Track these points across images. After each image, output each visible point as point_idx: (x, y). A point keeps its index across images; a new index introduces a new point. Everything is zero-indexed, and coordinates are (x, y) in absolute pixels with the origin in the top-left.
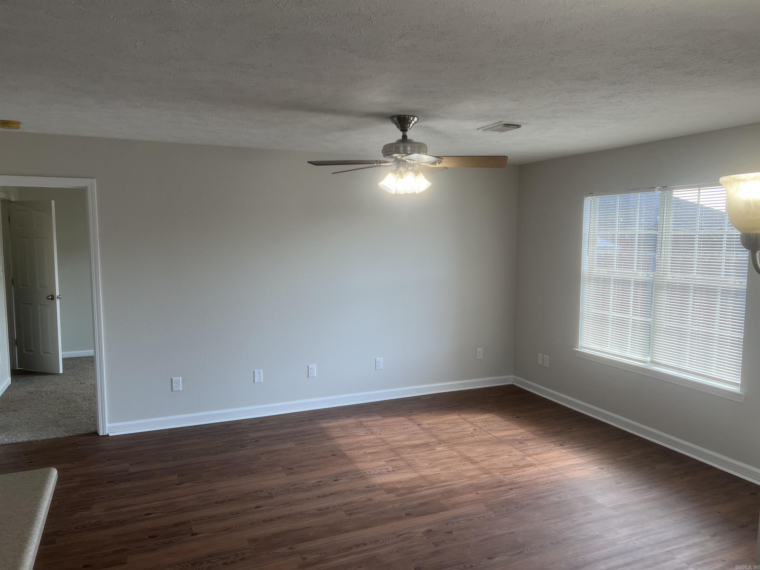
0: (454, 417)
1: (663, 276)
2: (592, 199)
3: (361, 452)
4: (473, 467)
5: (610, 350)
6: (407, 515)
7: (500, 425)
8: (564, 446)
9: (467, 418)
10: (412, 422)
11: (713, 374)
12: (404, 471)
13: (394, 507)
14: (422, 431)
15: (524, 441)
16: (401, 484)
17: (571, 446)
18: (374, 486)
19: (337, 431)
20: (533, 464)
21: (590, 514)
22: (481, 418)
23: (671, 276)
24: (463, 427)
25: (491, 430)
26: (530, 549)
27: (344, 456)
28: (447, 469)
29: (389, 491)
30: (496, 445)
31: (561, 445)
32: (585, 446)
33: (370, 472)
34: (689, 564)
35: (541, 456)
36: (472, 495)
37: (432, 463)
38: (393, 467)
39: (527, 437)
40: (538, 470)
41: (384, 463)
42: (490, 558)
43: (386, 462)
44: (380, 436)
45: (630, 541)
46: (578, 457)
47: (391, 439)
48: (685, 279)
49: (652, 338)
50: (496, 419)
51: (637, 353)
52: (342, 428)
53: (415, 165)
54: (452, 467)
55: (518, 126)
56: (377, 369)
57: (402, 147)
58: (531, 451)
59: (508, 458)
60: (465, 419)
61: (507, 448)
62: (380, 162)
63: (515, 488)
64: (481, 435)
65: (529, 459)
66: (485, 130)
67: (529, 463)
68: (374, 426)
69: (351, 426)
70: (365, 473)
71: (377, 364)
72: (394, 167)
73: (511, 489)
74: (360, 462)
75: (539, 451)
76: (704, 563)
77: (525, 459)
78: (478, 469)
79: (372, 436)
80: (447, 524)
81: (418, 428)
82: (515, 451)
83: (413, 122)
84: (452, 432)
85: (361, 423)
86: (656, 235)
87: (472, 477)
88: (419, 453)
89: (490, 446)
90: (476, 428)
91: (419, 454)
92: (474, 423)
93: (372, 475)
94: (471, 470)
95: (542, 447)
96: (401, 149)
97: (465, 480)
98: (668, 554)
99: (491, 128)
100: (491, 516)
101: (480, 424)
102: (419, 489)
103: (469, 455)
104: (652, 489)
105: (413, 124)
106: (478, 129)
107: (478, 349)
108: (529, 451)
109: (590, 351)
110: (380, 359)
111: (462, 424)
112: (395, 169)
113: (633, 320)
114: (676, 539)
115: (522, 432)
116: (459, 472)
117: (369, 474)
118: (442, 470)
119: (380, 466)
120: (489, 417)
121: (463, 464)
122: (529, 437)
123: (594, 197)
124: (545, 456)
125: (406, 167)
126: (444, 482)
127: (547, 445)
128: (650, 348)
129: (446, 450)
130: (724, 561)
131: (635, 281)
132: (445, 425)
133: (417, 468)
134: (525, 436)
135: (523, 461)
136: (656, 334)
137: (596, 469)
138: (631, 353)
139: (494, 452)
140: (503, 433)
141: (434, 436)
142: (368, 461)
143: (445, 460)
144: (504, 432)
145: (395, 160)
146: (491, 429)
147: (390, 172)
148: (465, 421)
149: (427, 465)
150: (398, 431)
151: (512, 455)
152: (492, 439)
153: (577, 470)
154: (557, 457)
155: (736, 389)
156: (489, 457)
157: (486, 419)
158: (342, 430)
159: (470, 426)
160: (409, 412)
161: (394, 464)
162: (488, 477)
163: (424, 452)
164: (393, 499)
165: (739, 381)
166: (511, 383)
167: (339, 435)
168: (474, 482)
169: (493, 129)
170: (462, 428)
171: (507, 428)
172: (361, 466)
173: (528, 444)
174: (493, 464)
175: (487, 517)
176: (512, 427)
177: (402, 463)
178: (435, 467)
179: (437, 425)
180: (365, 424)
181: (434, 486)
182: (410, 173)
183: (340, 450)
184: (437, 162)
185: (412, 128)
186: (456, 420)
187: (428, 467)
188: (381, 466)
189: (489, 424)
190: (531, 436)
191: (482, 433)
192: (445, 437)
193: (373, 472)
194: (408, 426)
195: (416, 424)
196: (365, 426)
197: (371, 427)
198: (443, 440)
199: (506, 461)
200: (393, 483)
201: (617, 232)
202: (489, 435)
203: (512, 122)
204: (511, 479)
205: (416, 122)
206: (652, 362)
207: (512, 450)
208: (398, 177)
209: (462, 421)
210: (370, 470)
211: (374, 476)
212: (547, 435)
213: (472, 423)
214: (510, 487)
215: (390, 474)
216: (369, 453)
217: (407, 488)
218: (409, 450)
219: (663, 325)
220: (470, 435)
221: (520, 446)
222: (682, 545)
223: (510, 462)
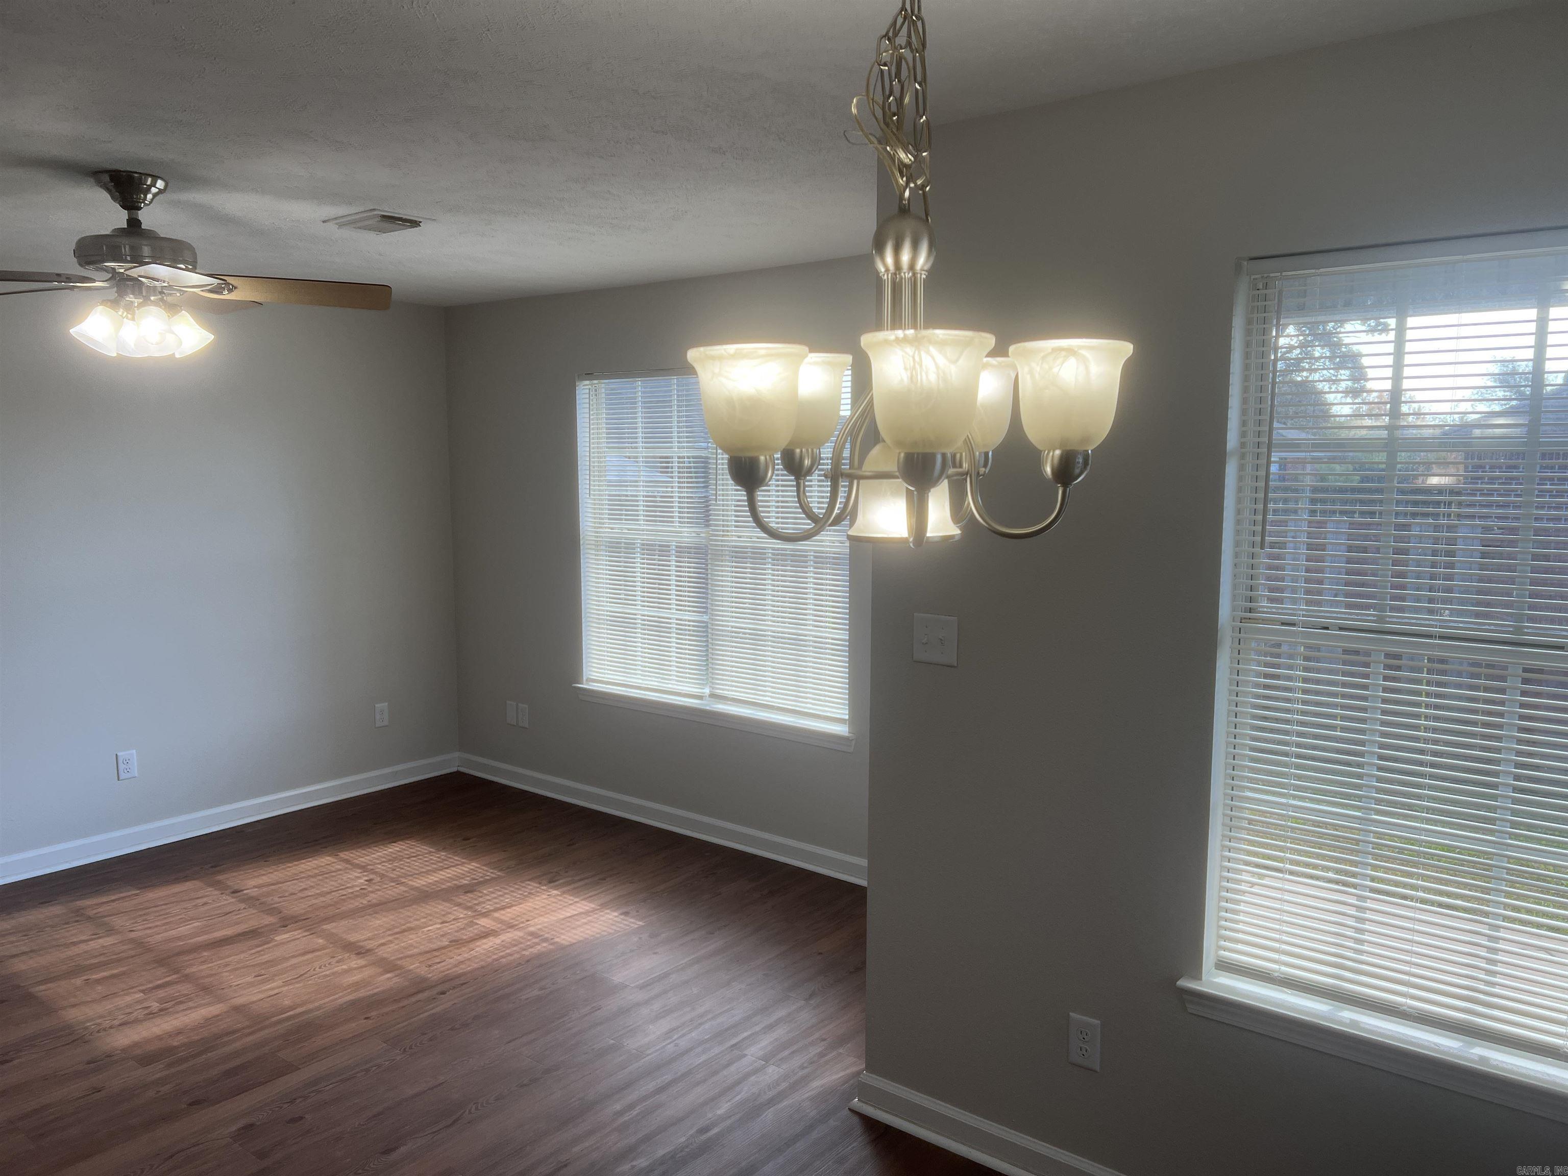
0: (323, 861)
1: (723, 536)
2: (591, 385)
3: (78, 981)
4: (361, 962)
5: (640, 681)
6: (196, 1103)
7: (426, 861)
8: (557, 883)
9: (351, 859)
10: (215, 889)
11: (809, 708)
12: (191, 1004)
13: (160, 1094)
14: (243, 906)
15: (475, 888)
16: (181, 1037)
17: (570, 879)
18: (107, 1056)
19: (12, 942)
20: (492, 930)
21: (599, 1009)
22: (384, 854)
23: (735, 535)
24: (342, 879)
25: (405, 876)
26: (477, 1109)
27: (29, 998)
28: (299, 979)
29: (147, 1059)
30: (414, 907)
31: (550, 882)
32: (598, 874)
33: (99, 1024)
34: (767, 1062)
35: (508, 910)
36: (354, 1025)
37: (263, 972)
38: (161, 1001)
39: (482, 877)
40: (503, 941)
41: (140, 995)
42: (388, 1151)
43: (144, 993)
44: (132, 935)
45: (669, 1044)
46: (582, 900)
47: (159, 938)
48: (758, 538)
49: (710, 650)
50: (419, 851)
51: (687, 682)
52: (24, 933)
53: (165, 291)
54: (312, 972)
55: (415, 224)
56: (122, 776)
57: (127, 247)
58: (489, 905)
59: (439, 929)
60: (347, 861)
61: (441, 907)
62: (69, 279)
63: (450, 989)
64: (384, 890)
65: (485, 923)
66: (341, 226)
67: (483, 929)
68: (117, 914)
69: (51, 923)
70: (86, 1028)
71: (121, 766)
72: (113, 293)
73: (443, 993)
74: (74, 1006)
75: (507, 900)
76: (793, 1052)
77: (478, 924)
78: (373, 964)
79: (108, 939)
80: (292, 1101)
81: (233, 900)
82: (455, 910)
83: (154, 190)
84: (317, 894)
85: (78, 912)
86: (707, 458)
87: (357, 986)
88: (231, 956)
89: (401, 910)
90: (371, 876)
91: (230, 959)
92: (369, 867)
93: (105, 1030)
94: (356, 969)
95: (512, 891)
96: (126, 250)
97: (341, 994)
98: (733, 1050)
99: (354, 222)
100: (394, 1060)
101: (383, 866)
102: (226, 1039)
103: (353, 937)
104: (713, 934)
105: (155, 195)
106: (324, 222)
107: (376, 705)
108: (484, 905)
109: (604, 686)
110: (130, 755)
111: (340, 874)
112: (113, 298)
113: (677, 619)
114: (748, 1018)
115: (472, 869)
116: (328, 981)
117: (98, 1028)
118: (286, 983)
119: (127, 1006)
120: (404, 847)
121: (338, 962)
122: (488, 876)
123: (595, 382)
124: (517, 909)
125: (144, 294)
126: (291, 1008)
127: (523, 887)
128: (707, 669)
129: (299, 936)
130: (824, 1040)
131: (677, 547)
132: (300, 882)
133: (225, 991)
134: (478, 876)
135: (471, 929)
136: (717, 644)
137: (616, 917)
138: (676, 683)
139: (410, 922)
140: (432, 878)
141: (272, 911)
142: (96, 1000)
143: (294, 961)
144: (433, 876)
145: (111, 275)
146: (405, 874)
147: (101, 304)
148: (347, 866)
149: (249, 979)
150: (180, 915)
151: (449, 920)
152: (408, 895)
153: (579, 926)
154: (542, 907)
155: (841, 730)
156: (397, 933)
157: (395, 854)
158: (26, 938)
159: (359, 875)
160: (212, 867)
161: (166, 994)
162: (393, 978)
163: (243, 952)
164: (158, 1076)
165: (846, 714)
166: (454, 769)
167: (15, 951)
168: (362, 993)
169: (359, 225)
170: (339, 881)
171: (441, 864)
172: (73, 1015)
173: (485, 892)
174: (405, 948)
175: (387, 1063)
176: (451, 862)
177: (185, 988)
178: (267, 981)
179: (280, 885)
180: (91, 913)
181: (267, 1023)
182: (153, 309)
183: (19, 987)
184: (224, 289)
185: (151, 205)
186: (326, 867)
187: (251, 984)
188: (129, 1006)
189: (401, 864)
190: (491, 873)
191: (386, 886)
192: (298, 908)
193: (107, 1024)
194: (205, 900)
195: (228, 892)
196: (90, 918)
197: (105, 916)
198: (293, 917)
199: (434, 936)
200: (159, 1038)
201: (642, 452)
202: (401, 888)
203: (399, 214)
204: (442, 972)
205: (161, 191)
206: (713, 696)
207: (449, 910)
208: (121, 316)
209: (339, 867)
210: (99, 1021)
211: (112, 1030)
212: (525, 865)
213: (364, 868)
214: (439, 989)
215: (152, 1018)
216: (98, 981)
217: (198, 1041)
218: (205, 954)
219: (728, 626)
220: (358, 893)
221: (466, 898)
222: (757, 1028)
223: (442, 936)
